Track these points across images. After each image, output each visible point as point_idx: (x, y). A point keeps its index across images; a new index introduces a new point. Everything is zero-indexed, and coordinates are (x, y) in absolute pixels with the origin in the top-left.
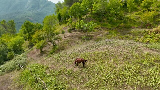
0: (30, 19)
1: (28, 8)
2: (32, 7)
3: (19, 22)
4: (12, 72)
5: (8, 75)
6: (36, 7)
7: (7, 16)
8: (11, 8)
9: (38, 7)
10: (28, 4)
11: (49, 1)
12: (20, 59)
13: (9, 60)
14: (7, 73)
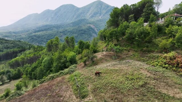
0: (91, 26)
1: (91, 15)
2: (94, 14)
3: (82, 30)
4: (67, 75)
5: (65, 76)
6: (98, 13)
7: (72, 24)
8: (75, 16)
9: (100, 14)
10: (90, 11)
11: (112, 6)
12: (72, 68)
13: (67, 68)
14: (65, 75)
